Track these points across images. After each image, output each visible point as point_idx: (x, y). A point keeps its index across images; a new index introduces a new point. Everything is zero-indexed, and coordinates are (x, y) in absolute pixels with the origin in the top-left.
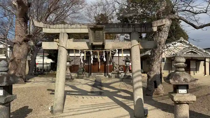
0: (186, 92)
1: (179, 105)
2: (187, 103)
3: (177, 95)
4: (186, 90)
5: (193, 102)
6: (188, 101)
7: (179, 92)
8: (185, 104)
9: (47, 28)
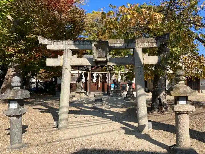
0: (186, 103)
1: (179, 115)
2: (186, 113)
3: (178, 105)
4: (186, 102)
5: (192, 112)
6: (188, 111)
7: (180, 103)
8: (185, 114)
9: (51, 45)
